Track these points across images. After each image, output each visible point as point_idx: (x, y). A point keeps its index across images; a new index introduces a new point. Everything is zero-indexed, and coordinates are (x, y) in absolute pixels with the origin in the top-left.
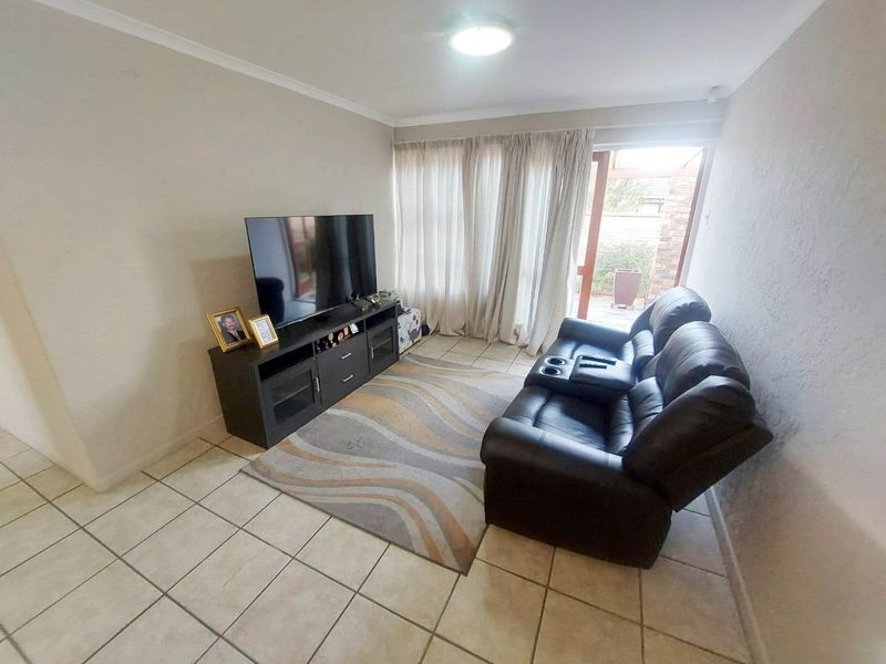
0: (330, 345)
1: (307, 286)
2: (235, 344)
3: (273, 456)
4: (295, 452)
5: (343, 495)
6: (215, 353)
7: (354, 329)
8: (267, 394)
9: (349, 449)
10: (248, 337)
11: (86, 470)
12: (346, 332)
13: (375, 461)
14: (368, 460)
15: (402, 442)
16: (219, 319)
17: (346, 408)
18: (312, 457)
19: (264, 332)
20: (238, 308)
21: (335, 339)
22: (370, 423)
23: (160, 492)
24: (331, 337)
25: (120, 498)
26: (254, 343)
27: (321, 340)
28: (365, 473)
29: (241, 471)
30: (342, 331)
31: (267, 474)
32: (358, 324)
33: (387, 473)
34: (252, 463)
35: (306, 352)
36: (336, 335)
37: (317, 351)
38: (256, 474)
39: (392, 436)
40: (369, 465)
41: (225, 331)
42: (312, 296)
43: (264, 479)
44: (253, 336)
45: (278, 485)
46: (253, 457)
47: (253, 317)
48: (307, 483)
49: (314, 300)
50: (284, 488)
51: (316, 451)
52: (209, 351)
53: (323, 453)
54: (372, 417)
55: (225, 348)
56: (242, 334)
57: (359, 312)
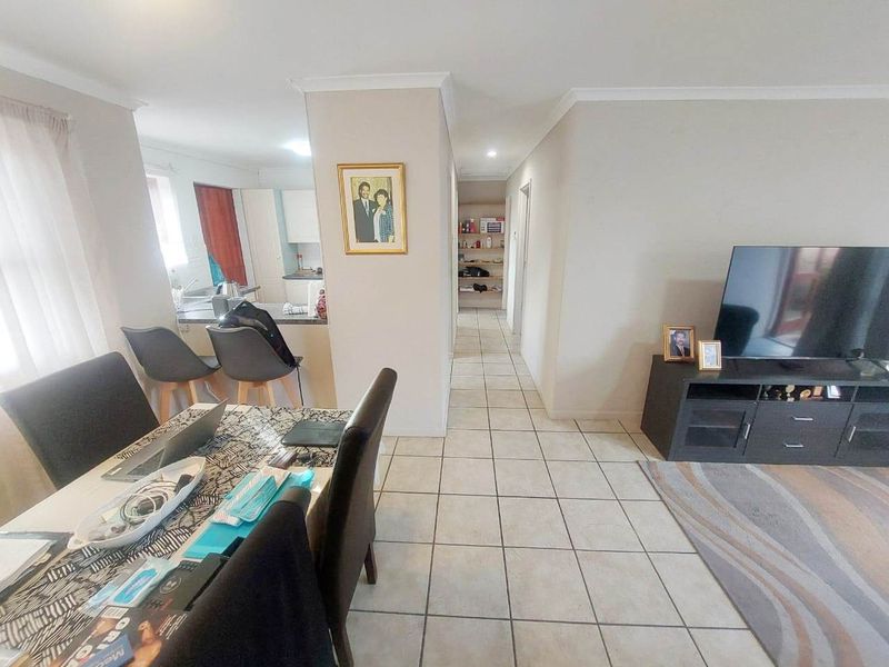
0: (784, 397)
1: (792, 327)
2: (678, 358)
3: (669, 469)
4: (691, 479)
5: (720, 547)
6: (658, 359)
7: (834, 392)
8: (687, 413)
9: (754, 514)
10: (692, 355)
11: (549, 402)
12: (818, 391)
13: (782, 549)
14: (774, 543)
15: (836, 556)
16: (673, 332)
17: (773, 476)
18: (704, 493)
19: (710, 356)
20: (694, 328)
21: (796, 394)
22: (801, 511)
23: (578, 439)
24: (790, 389)
25: (558, 428)
26: (695, 363)
27: (775, 387)
28: (759, 548)
29: (637, 462)
30: (811, 388)
31: (658, 479)
32: (841, 389)
33: (790, 570)
34: (648, 462)
35: (748, 392)
36: (799, 389)
37: (762, 397)
38: (648, 473)
39: (825, 542)
40: (768, 545)
41: (674, 343)
42: (793, 340)
43: (653, 481)
44: (697, 356)
45: (662, 494)
46: (652, 459)
47: (705, 339)
48: (689, 510)
49: (794, 345)
50: (666, 499)
51: (712, 491)
52: (654, 356)
53: (719, 498)
54: (808, 505)
55: (668, 357)
56: (687, 351)
57: (855, 375)
